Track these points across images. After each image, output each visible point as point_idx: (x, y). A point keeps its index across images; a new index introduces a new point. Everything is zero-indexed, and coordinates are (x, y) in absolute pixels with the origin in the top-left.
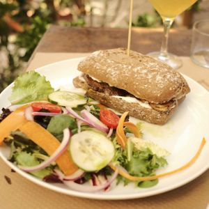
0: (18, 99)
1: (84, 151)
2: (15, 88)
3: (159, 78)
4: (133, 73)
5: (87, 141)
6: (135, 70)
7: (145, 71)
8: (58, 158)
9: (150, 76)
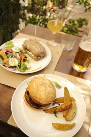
0: (5, 47)
1: (12, 62)
2: (6, 44)
3: (37, 50)
4: (32, 47)
5: (14, 60)
6: (33, 46)
7: (35, 47)
8: (6, 62)
9: (35, 49)
